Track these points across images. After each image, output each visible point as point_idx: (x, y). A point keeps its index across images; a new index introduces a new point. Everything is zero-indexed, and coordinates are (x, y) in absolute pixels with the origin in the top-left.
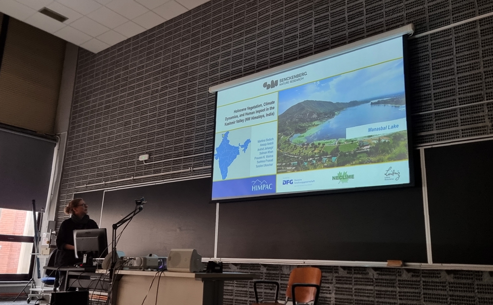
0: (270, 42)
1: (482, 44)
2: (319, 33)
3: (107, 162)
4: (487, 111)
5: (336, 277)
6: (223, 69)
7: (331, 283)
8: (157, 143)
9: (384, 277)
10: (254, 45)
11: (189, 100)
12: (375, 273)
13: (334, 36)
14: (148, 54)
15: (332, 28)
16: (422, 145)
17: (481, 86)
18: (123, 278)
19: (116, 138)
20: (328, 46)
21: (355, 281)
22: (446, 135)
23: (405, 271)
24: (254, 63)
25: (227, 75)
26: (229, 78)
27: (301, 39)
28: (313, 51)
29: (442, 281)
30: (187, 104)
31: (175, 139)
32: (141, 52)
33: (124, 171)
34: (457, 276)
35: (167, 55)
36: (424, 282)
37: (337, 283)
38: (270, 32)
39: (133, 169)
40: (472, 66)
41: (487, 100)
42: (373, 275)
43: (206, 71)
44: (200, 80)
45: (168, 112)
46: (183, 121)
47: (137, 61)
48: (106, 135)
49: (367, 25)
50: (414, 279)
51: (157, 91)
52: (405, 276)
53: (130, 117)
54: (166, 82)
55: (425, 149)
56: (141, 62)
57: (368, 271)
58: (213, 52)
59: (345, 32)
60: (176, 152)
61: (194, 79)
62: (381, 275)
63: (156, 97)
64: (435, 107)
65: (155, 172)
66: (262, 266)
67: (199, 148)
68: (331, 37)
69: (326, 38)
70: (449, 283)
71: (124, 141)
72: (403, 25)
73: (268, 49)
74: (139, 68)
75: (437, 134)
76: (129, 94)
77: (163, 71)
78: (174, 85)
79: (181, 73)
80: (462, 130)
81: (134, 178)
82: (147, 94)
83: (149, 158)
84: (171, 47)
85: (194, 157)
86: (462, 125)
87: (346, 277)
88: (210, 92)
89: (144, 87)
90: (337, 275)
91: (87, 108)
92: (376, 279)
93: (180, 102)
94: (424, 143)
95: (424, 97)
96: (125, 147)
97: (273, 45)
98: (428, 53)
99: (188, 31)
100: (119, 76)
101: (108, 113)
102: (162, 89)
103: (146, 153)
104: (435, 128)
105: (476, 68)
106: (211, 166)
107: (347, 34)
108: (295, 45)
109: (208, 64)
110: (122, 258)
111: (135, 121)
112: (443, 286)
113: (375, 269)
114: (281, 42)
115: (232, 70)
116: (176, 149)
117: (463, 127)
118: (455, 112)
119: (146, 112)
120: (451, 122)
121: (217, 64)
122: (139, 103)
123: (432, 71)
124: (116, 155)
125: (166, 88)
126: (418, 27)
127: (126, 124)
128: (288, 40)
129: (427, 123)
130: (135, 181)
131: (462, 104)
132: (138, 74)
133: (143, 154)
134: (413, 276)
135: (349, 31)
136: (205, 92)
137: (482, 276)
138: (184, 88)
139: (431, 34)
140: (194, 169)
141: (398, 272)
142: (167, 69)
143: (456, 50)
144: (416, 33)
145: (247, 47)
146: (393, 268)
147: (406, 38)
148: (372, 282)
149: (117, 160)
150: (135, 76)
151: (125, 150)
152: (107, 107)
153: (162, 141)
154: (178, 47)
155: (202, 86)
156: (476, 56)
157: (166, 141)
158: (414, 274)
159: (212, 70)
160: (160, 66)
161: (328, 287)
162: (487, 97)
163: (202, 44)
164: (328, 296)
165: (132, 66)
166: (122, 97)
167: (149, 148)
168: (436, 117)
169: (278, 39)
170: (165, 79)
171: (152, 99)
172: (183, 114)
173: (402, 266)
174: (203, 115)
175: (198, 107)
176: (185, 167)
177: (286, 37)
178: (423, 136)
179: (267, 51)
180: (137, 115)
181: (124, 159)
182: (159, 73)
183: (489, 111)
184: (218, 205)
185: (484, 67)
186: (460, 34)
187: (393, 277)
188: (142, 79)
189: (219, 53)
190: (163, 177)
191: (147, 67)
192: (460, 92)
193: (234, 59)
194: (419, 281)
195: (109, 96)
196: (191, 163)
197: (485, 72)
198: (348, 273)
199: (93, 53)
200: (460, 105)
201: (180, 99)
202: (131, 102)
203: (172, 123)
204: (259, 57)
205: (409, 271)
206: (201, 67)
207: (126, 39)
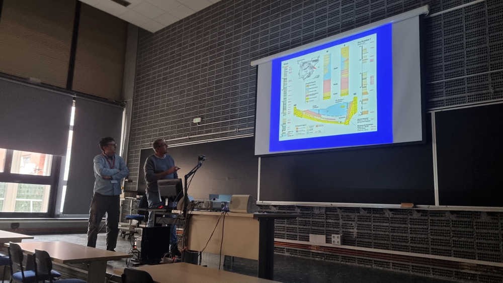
0: (303, 22)
1: (489, 22)
2: (345, 13)
3: (167, 124)
4: (491, 80)
5: (358, 216)
6: (262, 46)
7: (354, 221)
8: (208, 108)
9: (398, 216)
10: (288, 24)
11: (234, 72)
12: (390, 213)
13: (359, 16)
14: (198, 33)
15: (357, 9)
16: (433, 109)
17: (487, 59)
18: (194, 217)
19: (173, 104)
20: (353, 25)
21: (373, 219)
22: (454, 100)
23: (415, 212)
24: (289, 40)
25: (266, 51)
26: (267, 53)
27: (330, 19)
28: (340, 30)
29: (446, 219)
30: (232, 75)
31: (223, 105)
32: (192, 31)
33: (180, 131)
34: (459, 215)
35: (214, 34)
36: (431, 220)
37: (358, 221)
38: (302, 13)
39: (188, 130)
40: (479, 41)
41: (491, 70)
42: (388, 214)
43: (248, 48)
44: (242, 55)
45: (217, 82)
46: (229, 89)
47: (189, 39)
48: (165, 101)
49: (388, 6)
50: (423, 218)
51: (206, 65)
52: (416, 216)
53: (185, 86)
54: (214, 57)
55: (435, 112)
56: (192, 40)
57: (384, 211)
58: (254, 31)
59: (368, 12)
60: (224, 116)
61: (237, 54)
62: (396, 214)
63: (205, 70)
64: (445, 77)
65: (207, 132)
66: (296, 208)
67: (243, 112)
68: (356, 17)
69: (352, 18)
70: (452, 221)
71: (180, 107)
72: (420, 6)
73: (301, 28)
74: (191, 45)
75: (446, 100)
76: (183, 68)
77: (211, 47)
78: (221, 60)
79: (227, 50)
80: (468, 96)
81: (190, 137)
82: (198, 68)
83: (202, 121)
84: (217, 27)
85: (239, 120)
86: (468, 92)
87: (366, 216)
88: (252, 65)
89: (195, 61)
90: (359, 214)
91: (148, 80)
92: (391, 218)
93: (226, 74)
94: (434, 107)
95: (436, 68)
96: (182, 111)
97: (305, 24)
98: (441, 30)
99: (232, 13)
100: (174, 52)
101: (165, 83)
102: (211, 63)
103: (199, 117)
104: (445, 94)
105: (482, 43)
106: (253, 128)
107: (370, 15)
108: (324, 25)
109: (249, 42)
110: (193, 201)
111: (188, 90)
112: (447, 224)
113: (391, 210)
114: (312, 22)
115: (270, 46)
116: (224, 113)
117: (469, 94)
118: (463, 81)
119: (197, 83)
120: (459, 89)
121: (257, 42)
122: (191, 75)
123: (443, 46)
124: (174, 118)
125: (214, 62)
126: (433, 7)
127: (181, 92)
128: (318, 20)
129: (438, 91)
130: (190, 140)
131: (470, 74)
132: (190, 50)
133: (197, 117)
134: (422, 215)
135: (371, 11)
136: (247, 65)
137: (480, 215)
138: (229, 63)
139: (444, 14)
140: (239, 130)
141: (410, 212)
142: (215, 46)
143: (466, 28)
144: (431, 13)
145: (283, 26)
146: (405, 209)
147: (422, 17)
148: (388, 220)
149: (175, 122)
150: (187, 53)
151: (181, 114)
152: (164, 79)
153: (212, 107)
154: (224, 27)
155: (245, 60)
156: (483, 32)
157: (215, 106)
158: (423, 214)
159: (253, 46)
160: (208, 44)
161: (352, 224)
162: (491, 68)
163: (245, 24)
164: (351, 230)
165: (184, 43)
166: (177, 70)
167: (200, 112)
168: (446, 85)
169: (310, 20)
170: (213, 55)
171: (203, 71)
172: (229, 84)
173: (413, 207)
174: (246, 85)
175: (242, 78)
176: (232, 128)
177: (317, 17)
178: (434, 101)
179: (300, 29)
180: (190, 85)
181: (179, 121)
182: (207, 49)
183: (492, 80)
184: (260, 159)
185: (490, 42)
186: (470, 14)
187: (406, 216)
188: (193, 54)
189: (259, 32)
190: (214, 136)
191: (197, 44)
192: (468, 64)
193: (272, 37)
194: (427, 220)
195: (166, 69)
196: (237, 125)
197: (490, 47)
198: (368, 213)
199: (151, 33)
200: (468, 75)
201: (226, 72)
202: (185, 74)
203: (220, 92)
204: (293, 35)
205: (419, 211)
206: (243, 44)
207: (178, 20)
